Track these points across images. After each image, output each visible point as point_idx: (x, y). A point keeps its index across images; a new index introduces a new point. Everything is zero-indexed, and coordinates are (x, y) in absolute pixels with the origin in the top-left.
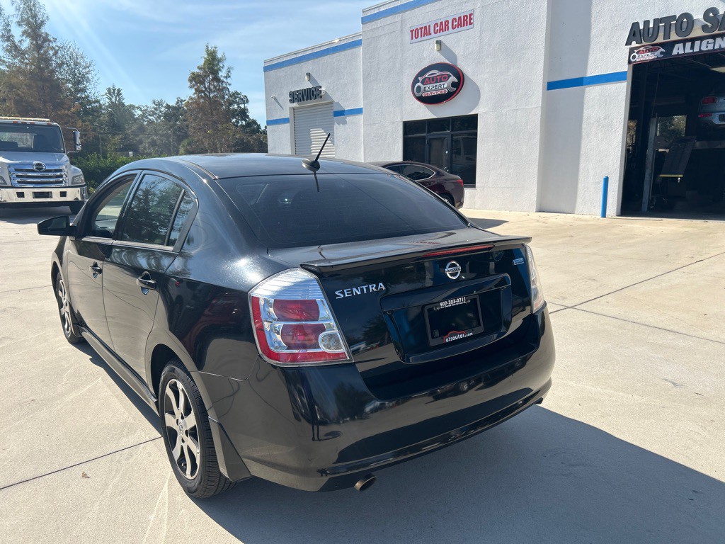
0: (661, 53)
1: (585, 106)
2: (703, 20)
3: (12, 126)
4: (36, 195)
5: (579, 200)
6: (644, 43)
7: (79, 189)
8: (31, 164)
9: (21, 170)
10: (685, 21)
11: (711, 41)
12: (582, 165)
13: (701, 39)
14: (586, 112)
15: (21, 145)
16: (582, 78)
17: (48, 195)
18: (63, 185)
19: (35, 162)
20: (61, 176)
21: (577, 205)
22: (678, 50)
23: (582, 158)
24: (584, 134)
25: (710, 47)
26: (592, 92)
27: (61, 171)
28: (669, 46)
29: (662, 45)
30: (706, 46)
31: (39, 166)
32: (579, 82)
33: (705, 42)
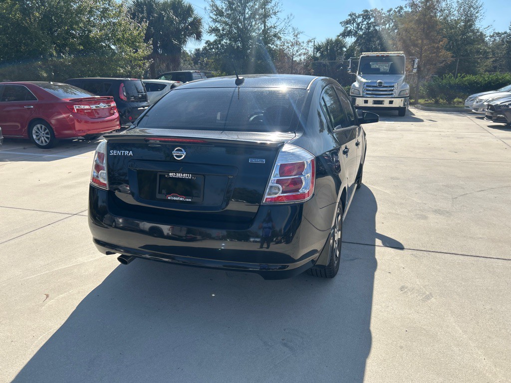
3: (375, 58)
4: (375, 102)
7: (403, 99)
8: (376, 82)
9: (370, 86)
15: (382, 70)
17: (381, 102)
18: (393, 96)
19: (379, 81)
20: (392, 90)
27: (393, 86)
31: (380, 84)
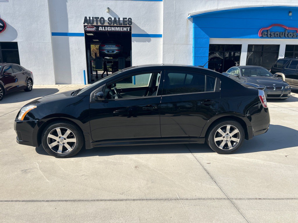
0: (95, 29)
1: (70, 44)
2: (108, 21)
5: (73, 79)
6: (90, 24)
10: (102, 20)
11: (110, 28)
12: (72, 66)
13: (107, 26)
14: (70, 46)
16: (67, 33)
21: (72, 81)
22: (100, 29)
23: (71, 63)
24: (71, 54)
25: (110, 30)
26: (72, 39)
28: (98, 27)
29: (95, 26)
30: (109, 29)
32: (66, 34)
33: (108, 28)
